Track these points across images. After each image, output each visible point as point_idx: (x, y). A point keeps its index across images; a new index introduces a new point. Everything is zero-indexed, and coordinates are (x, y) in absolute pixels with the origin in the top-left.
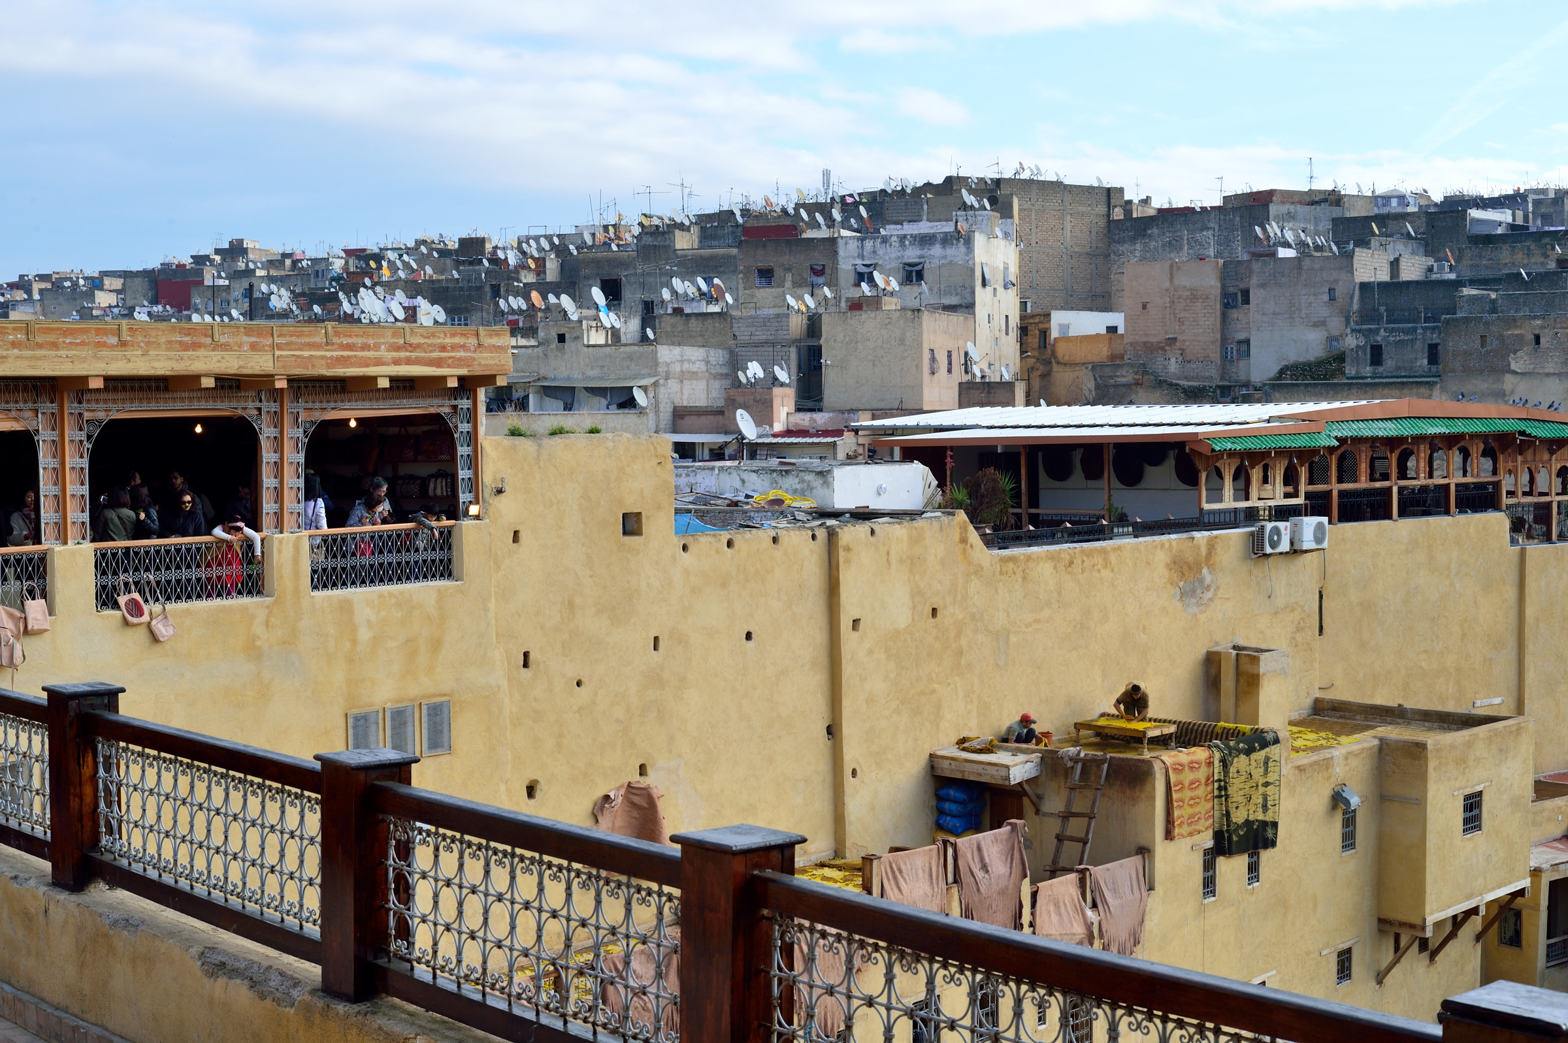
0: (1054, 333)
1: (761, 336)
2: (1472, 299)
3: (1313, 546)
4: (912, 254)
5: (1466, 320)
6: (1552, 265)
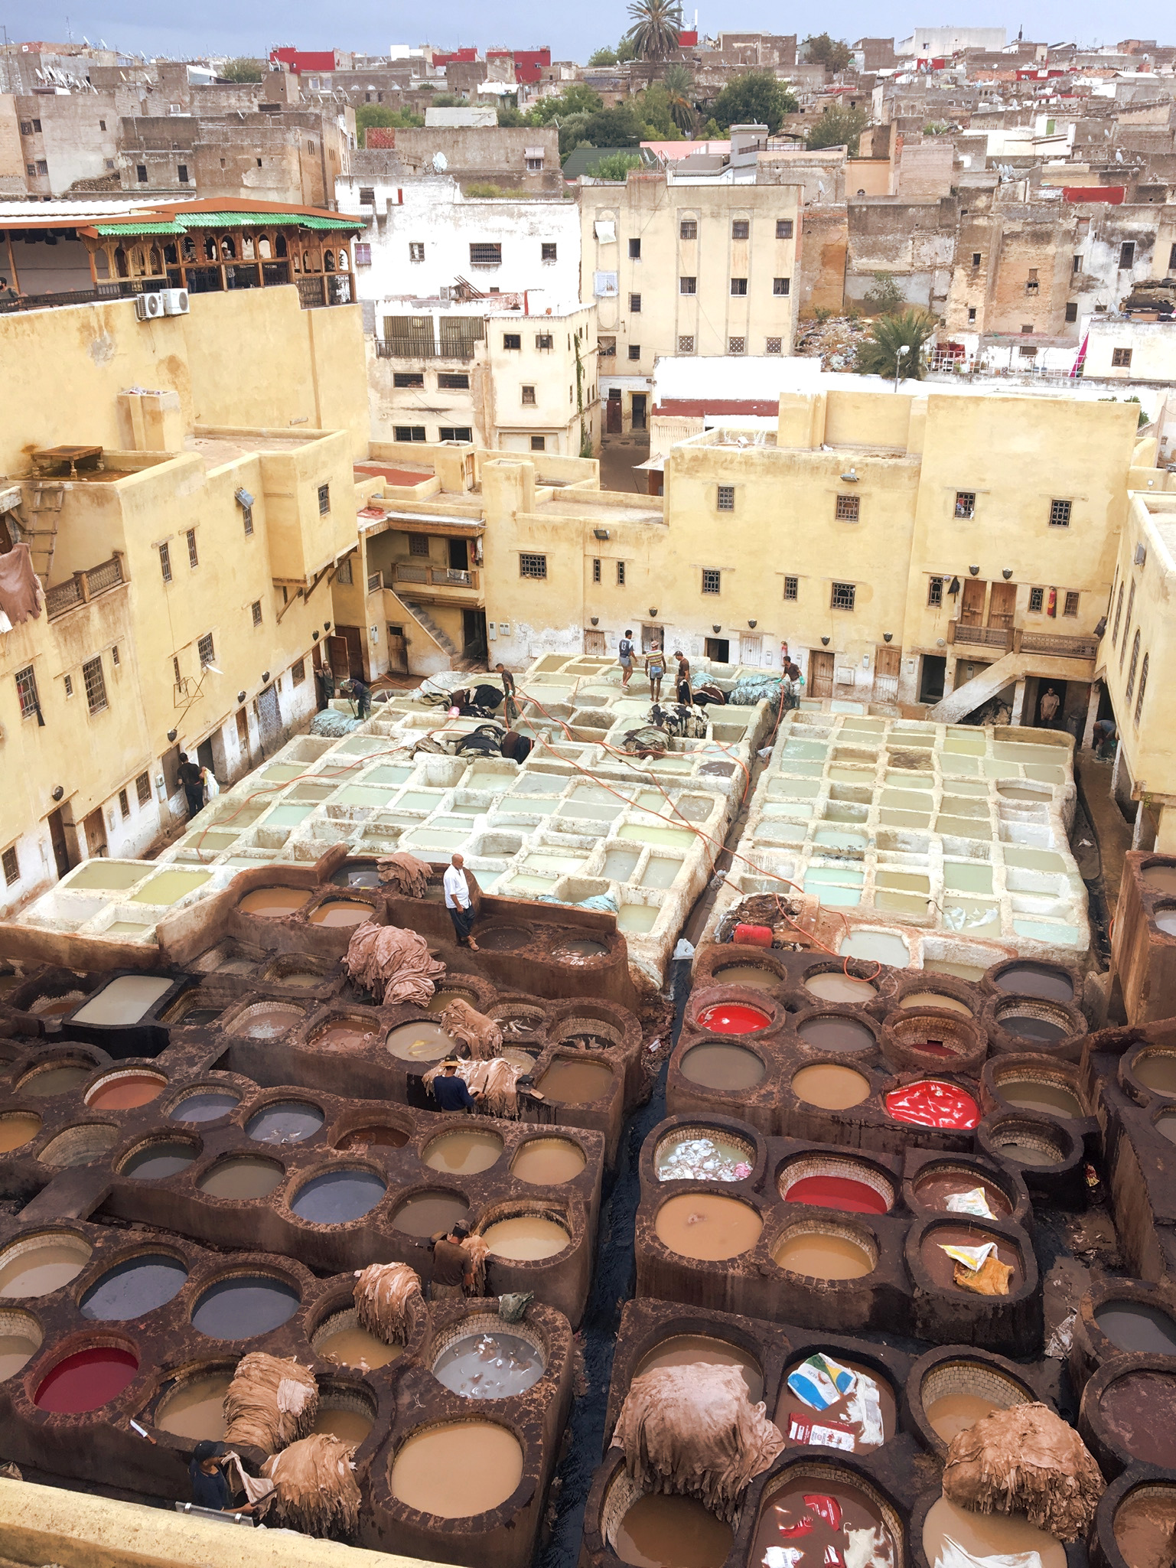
2: (211, 132)
3: (180, 311)
5: (210, 147)
6: (256, 109)
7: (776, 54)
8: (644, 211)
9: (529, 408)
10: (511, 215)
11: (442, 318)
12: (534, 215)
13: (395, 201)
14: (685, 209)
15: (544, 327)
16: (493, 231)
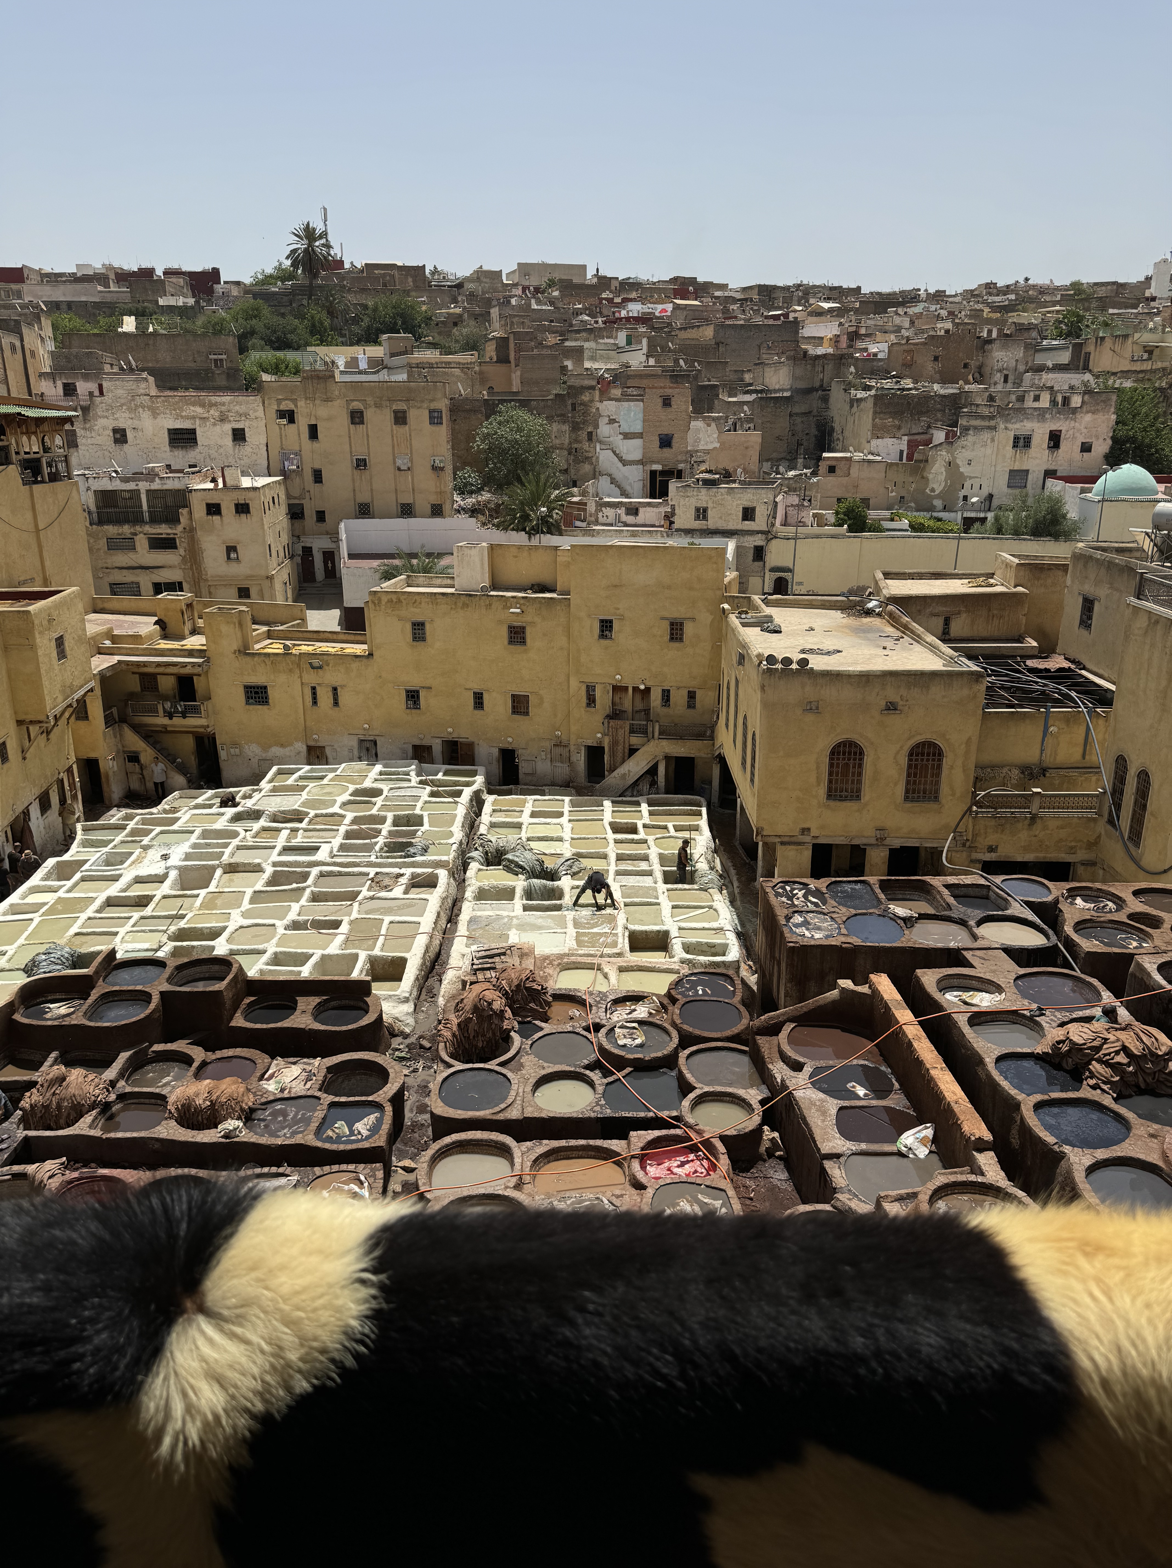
7: (410, 280)
8: (317, 402)
9: (234, 564)
10: (203, 405)
11: (148, 491)
12: (223, 404)
13: (97, 393)
14: (353, 400)
15: (240, 496)
16: (187, 418)
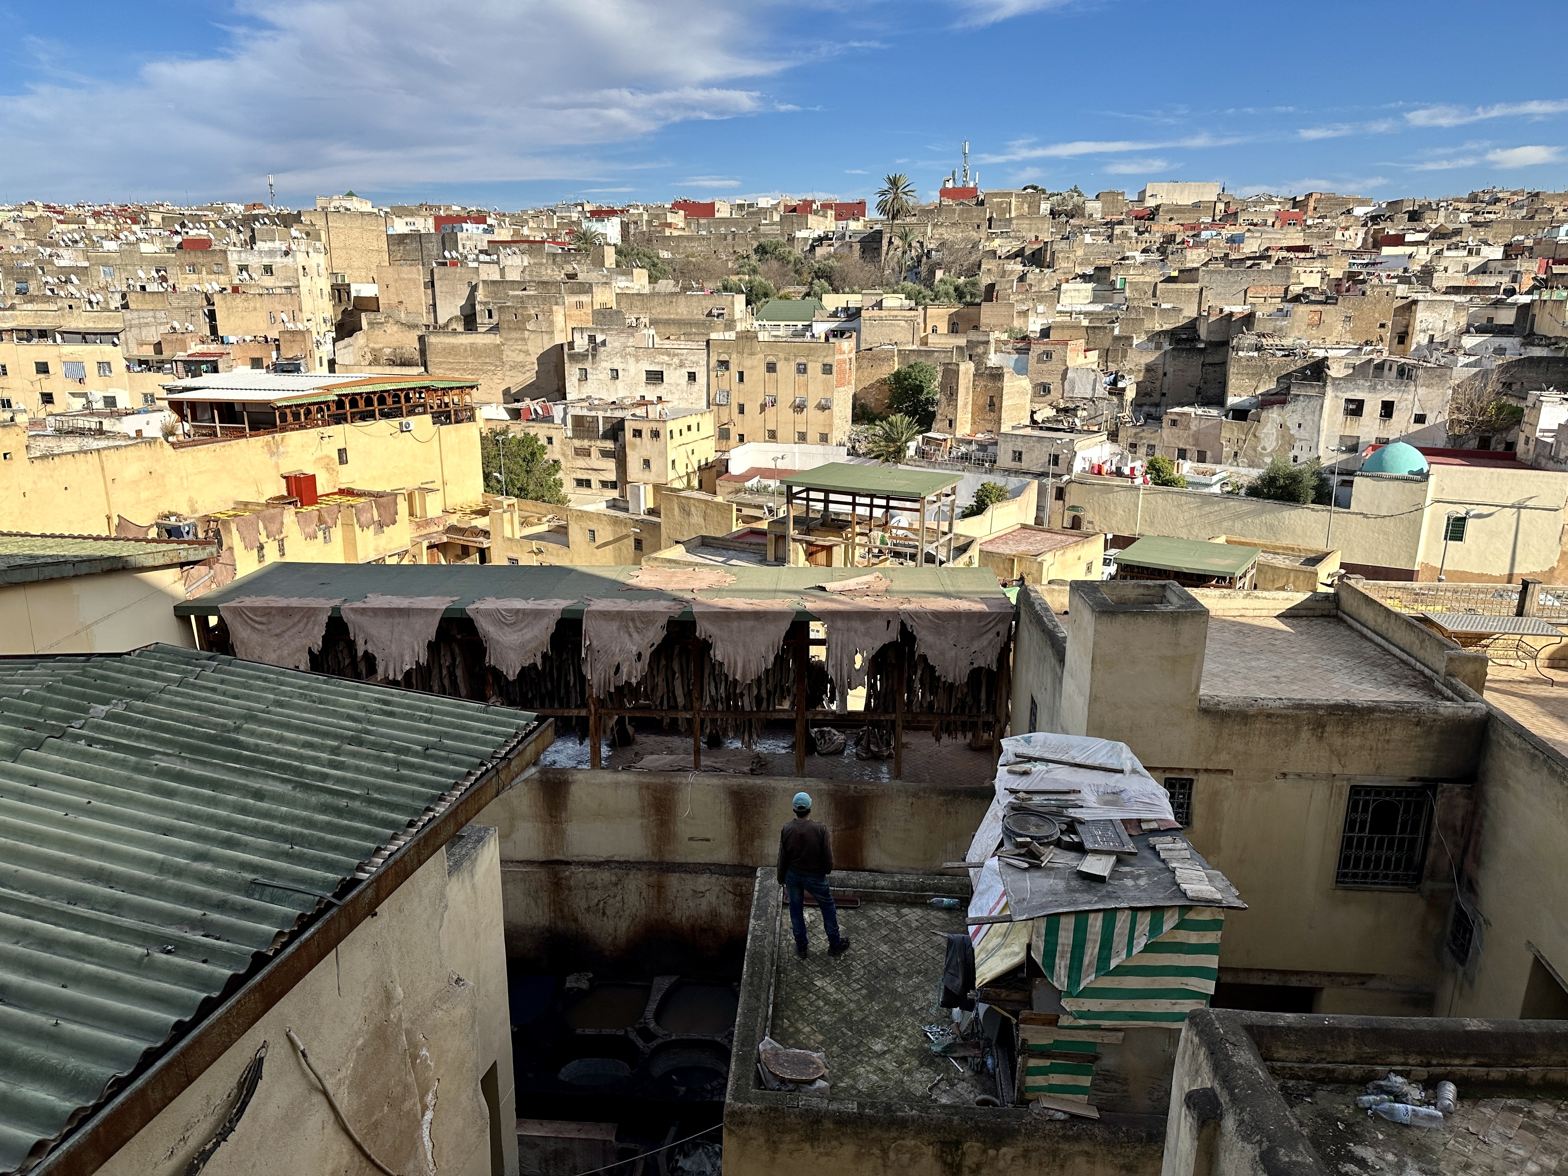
0: (353, 294)
1: (183, 304)
2: (513, 297)
4: (266, 261)
5: (508, 307)
7: (1025, 206)
8: (745, 355)
9: (647, 472)
10: (669, 355)
11: (603, 418)
12: (683, 355)
13: (602, 344)
14: (769, 355)
15: (654, 426)
16: (658, 363)
